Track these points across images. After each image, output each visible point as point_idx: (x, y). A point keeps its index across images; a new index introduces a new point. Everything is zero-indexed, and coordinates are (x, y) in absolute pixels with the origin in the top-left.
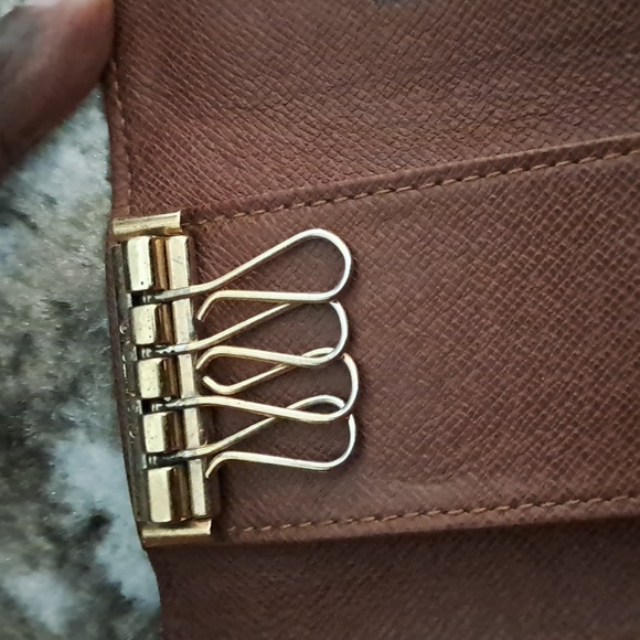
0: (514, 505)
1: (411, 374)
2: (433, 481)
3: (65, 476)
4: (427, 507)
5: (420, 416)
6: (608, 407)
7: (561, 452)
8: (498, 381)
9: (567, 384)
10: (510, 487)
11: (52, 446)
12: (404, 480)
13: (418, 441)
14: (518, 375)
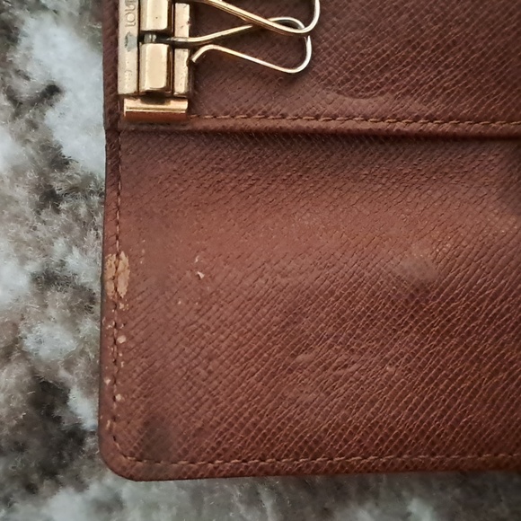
0: (416, 119)
1: (357, 10)
2: (360, 96)
3: (29, 48)
4: (355, 114)
5: (358, 44)
6: (490, 57)
7: (454, 85)
8: (420, 26)
9: (467, 35)
10: (414, 105)
11: (23, 22)
12: (339, 92)
13: (354, 64)
14: (435, 24)
